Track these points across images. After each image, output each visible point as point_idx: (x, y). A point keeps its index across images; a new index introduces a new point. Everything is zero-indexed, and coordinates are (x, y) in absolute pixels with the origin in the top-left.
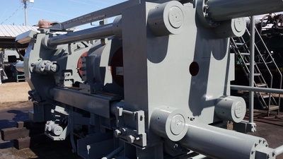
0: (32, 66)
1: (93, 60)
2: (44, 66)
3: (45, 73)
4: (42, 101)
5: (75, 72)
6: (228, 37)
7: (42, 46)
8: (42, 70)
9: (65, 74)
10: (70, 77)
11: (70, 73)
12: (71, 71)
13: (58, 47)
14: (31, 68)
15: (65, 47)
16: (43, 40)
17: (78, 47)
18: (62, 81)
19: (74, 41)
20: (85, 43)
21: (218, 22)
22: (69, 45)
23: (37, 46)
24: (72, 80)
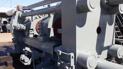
0: (14, 26)
1: (44, 25)
2: (20, 27)
3: (20, 30)
4: (19, 44)
5: (35, 30)
6: (114, 14)
7: (19, 17)
8: (19, 29)
9: (30, 31)
10: (32, 32)
11: (32, 31)
12: (33, 29)
13: (27, 18)
14: (14, 28)
15: (30, 18)
16: (19, 14)
17: (36, 18)
18: (28, 34)
19: (34, 15)
20: (40, 16)
21: (112, 6)
22: (32, 17)
23: (16, 17)
24: (33, 34)
